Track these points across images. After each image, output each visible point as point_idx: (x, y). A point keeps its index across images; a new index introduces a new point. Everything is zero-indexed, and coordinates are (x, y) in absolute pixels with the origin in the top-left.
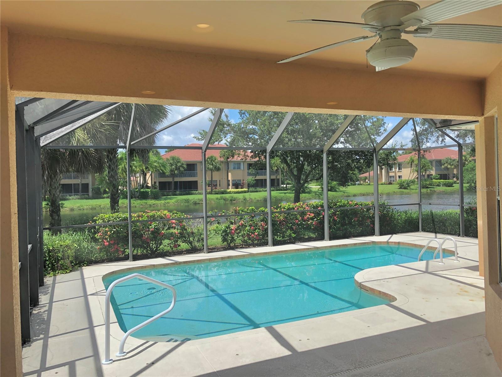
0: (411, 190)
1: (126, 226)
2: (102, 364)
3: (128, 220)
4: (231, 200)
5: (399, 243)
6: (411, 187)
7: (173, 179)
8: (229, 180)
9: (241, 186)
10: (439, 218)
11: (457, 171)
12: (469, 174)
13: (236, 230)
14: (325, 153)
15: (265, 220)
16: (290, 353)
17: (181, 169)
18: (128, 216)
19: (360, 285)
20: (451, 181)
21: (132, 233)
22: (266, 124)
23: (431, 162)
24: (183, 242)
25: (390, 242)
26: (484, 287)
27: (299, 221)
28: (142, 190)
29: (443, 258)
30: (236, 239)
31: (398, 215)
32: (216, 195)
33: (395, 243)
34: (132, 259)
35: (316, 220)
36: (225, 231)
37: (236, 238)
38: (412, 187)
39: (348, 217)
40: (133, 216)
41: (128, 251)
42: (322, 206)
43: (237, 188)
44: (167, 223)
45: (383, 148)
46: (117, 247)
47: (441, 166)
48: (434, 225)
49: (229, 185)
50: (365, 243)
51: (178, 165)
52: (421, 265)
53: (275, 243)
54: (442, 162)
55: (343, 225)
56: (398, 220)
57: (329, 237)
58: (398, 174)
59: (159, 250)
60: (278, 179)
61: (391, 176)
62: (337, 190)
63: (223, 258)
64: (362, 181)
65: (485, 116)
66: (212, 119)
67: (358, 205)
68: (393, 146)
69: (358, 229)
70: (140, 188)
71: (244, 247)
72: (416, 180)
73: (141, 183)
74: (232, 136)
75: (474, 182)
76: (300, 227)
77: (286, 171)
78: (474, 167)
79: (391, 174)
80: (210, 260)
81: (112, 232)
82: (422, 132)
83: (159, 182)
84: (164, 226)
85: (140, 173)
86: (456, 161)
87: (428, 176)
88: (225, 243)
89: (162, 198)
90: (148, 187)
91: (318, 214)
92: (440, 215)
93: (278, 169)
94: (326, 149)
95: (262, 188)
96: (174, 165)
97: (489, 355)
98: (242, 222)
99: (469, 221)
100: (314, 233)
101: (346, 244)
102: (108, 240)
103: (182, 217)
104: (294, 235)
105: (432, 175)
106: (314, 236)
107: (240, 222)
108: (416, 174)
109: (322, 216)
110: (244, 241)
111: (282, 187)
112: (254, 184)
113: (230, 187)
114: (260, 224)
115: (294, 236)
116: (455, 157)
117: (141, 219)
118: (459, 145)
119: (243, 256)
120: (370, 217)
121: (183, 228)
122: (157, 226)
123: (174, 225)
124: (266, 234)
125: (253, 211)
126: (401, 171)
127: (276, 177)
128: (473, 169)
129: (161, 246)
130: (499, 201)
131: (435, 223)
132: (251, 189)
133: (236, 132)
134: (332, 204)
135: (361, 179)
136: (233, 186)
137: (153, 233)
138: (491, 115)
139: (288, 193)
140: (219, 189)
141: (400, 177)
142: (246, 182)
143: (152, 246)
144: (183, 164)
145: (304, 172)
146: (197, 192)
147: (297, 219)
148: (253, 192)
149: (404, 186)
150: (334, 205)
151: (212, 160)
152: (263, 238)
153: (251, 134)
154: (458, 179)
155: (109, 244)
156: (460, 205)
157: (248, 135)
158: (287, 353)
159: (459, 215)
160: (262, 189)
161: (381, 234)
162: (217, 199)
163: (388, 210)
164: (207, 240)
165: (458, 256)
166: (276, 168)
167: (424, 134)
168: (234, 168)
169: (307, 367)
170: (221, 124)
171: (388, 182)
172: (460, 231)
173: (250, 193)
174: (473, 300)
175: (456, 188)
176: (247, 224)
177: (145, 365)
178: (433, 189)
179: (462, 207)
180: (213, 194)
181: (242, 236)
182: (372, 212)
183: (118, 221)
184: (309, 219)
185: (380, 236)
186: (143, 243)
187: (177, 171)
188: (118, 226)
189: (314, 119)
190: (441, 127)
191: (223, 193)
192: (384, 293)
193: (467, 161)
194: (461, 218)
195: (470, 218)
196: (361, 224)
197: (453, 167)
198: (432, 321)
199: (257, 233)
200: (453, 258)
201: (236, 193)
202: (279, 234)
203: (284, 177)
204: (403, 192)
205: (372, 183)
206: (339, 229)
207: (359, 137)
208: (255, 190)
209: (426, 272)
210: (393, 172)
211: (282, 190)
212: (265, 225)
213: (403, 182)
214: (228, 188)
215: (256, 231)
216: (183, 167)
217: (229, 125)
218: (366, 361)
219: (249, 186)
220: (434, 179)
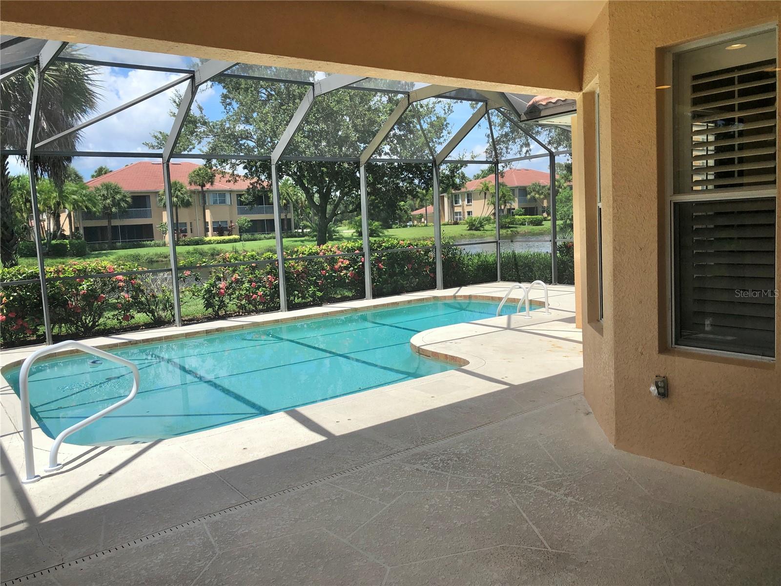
0: (485, 231)
1: (37, 287)
2: (22, 483)
3: (39, 277)
4: (212, 255)
5: (470, 297)
6: (484, 226)
7: (109, 222)
8: (208, 222)
9: (228, 230)
10: (524, 261)
11: (548, 202)
12: (563, 207)
13: (227, 288)
14: (363, 166)
15: (274, 272)
16: (323, 438)
17: (123, 204)
18: (39, 270)
19: (419, 350)
20: (539, 217)
21: (49, 299)
22: (269, 119)
23: (513, 190)
24: (138, 312)
25: (458, 296)
26: (582, 341)
27: (327, 271)
28: (54, 242)
29: (530, 311)
30: (228, 303)
31: (468, 258)
32: (186, 246)
33: (465, 296)
34: (51, 342)
35: (352, 271)
36: (208, 291)
37: (228, 301)
38: (487, 227)
39: (398, 264)
40: (47, 272)
41: (42, 329)
42: (361, 249)
43: (221, 234)
44: (109, 281)
45: (446, 159)
46: (21, 323)
47: (526, 196)
48: (517, 271)
49: (207, 230)
50: (423, 299)
51: (117, 198)
52: (502, 321)
53: (291, 307)
54: (528, 189)
55: (391, 276)
56: (468, 266)
57: (371, 294)
58: (467, 209)
59: (98, 325)
60: (290, 220)
61: (457, 212)
62: (381, 234)
63: (208, 332)
64: (416, 221)
65: (584, 91)
66: (174, 113)
67: (412, 245)
68: (461, 157)
69: (413, 281)
70: (50, 238)
71: (241, 315)
72: (492, 217)
73: (52, 230)
74: (209, 143)
75: (570, 217)
76: (329, 281)
77: (302, 206)
78: (570, 196)
79: (457, 210)
80: (188, 335)
81: (11, 298)
82: (500, 139)
83: (85, 228)
84: (105, 285)
85: (48, 212)
86: (546, 188)
87: (509, 210)
88: (210, 310)
89: (92, 255)
90: (64, 237)
91: (354, 261)
92: (526, 256)
93: (288, 202)
94: (364, 159)
95: (263, 234)
96: (109, 199)
97: (587, 414)
98: (236, 276)
99: (563, 262)
100: (350, 290)
101: (396, 302)
102: (5, 312)
103: (135, 270)
104: (320, 293)
105: (514, 209)
106: (351, 295)
107: (232, 276)
108: (492, 207)
109: (361, 263)
110: (241, 307)
111: (296, 232)
112: (249, 227)
113: (210, 233)
114: (265, 279)
115: (320, 295)
116: (545, 183)
117: (62, 276)
118: (550, 153)
119: (242, 327)
120: (429, 264)
121: (138, 290)
122: (91, 285)
123: (121, 284)
124: (276, 294)
125: (253, 259)
126: (471, 205)
127: (286, 216)
128: (569, 199)
129: (101, 320)
130: (600, 209)
131: (519, 268)
132: (245, 236)
133: (217, 136)
134: (376, 245)
135: (414, 218)
136: (214, 231)
137: (85, 297)
138: (592, 90)
139: (305, 240)
140: (189, 237)
141: (469, 213)
142: (236, 224)
143: (86, 319)
144: (125, 196)
145: (331, 200)
146: (153, 243)
147: (323, 269)
148: (249, 241)
149: (475, 226)
150: (377, 247)
151: (176, 189)
152: (272, 300)
153: (242, 139)
154: (549, 214)
155: (6, 319)
156: (552, 241)
157: (237, 141)
158: (318, 438)
159: (551, 254)
160: (263, 236)
161: (446, 286)
162: (188, 253)
163: (455, 251)
164: (179, 306)
165: (549, 307)
166: (284, 201)
167: (503, 142)
168: (215, 202)
169: (349, 452)
170: (190, 122)
171: (453, 222)
172: (552, 277)
173: (243, 242)
174: (568, 357)
175: (546, 227)
176: (244, 279)
177: (97, 477)
178: (516, 229)
179: (555, 243)
180: (180, 245)
181: (238, 298)
182: (432, 256)
183: (21, 279)
184: (341, 269)
185: (444, 289)
186: (70, 316)
187: (116, 208)
188: (21, 287)
189: (344, 113)
190: (528, 120)
191: (198, 243)
192: (452, 356)
193: (561, 188)
194: (553, 258)
195: (565, 258)
196: (416, 273)
197: (542, 196)
198: (516, 383)
199: (262, 293)
200: (543, 309)
201: (220, 243)
202: (296, 292)
203: (298, 216)
204: (474, 235)
205: (430, 224)
206: (385, 282)
207: (412, 144)
208: (252, 238)
209: (508, 328)
210: (460, 206)
211: (295, 237)
212: (273, 280)
213: (475, 220)
214: (206, 236)
215: (260, 289)
216: (126, 202)
217: (205, 123)
218: (430, 437)
219: (242, 231)
220: (517, 215)
